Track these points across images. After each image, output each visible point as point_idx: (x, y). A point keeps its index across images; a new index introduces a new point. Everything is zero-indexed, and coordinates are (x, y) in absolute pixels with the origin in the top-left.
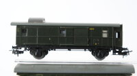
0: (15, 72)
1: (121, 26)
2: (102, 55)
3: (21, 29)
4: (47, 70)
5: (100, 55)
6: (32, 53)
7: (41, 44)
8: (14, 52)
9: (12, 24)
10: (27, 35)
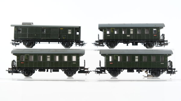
0: (12, 53)
1: (80, 27)
2: (68, 45)
3: (17, 29)
4: (32, 52)
5: (67, 45)
6: (24, 44)
7: (30, 38)
8: (13, 44)
9: (12, 26)
10: (21, 33)
